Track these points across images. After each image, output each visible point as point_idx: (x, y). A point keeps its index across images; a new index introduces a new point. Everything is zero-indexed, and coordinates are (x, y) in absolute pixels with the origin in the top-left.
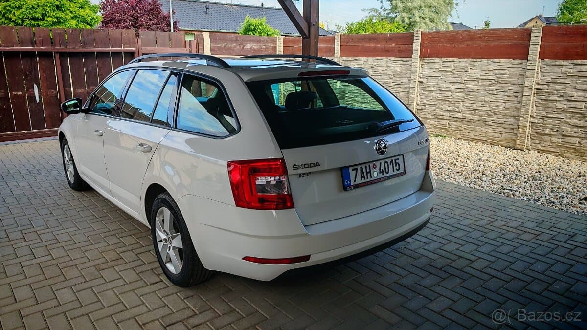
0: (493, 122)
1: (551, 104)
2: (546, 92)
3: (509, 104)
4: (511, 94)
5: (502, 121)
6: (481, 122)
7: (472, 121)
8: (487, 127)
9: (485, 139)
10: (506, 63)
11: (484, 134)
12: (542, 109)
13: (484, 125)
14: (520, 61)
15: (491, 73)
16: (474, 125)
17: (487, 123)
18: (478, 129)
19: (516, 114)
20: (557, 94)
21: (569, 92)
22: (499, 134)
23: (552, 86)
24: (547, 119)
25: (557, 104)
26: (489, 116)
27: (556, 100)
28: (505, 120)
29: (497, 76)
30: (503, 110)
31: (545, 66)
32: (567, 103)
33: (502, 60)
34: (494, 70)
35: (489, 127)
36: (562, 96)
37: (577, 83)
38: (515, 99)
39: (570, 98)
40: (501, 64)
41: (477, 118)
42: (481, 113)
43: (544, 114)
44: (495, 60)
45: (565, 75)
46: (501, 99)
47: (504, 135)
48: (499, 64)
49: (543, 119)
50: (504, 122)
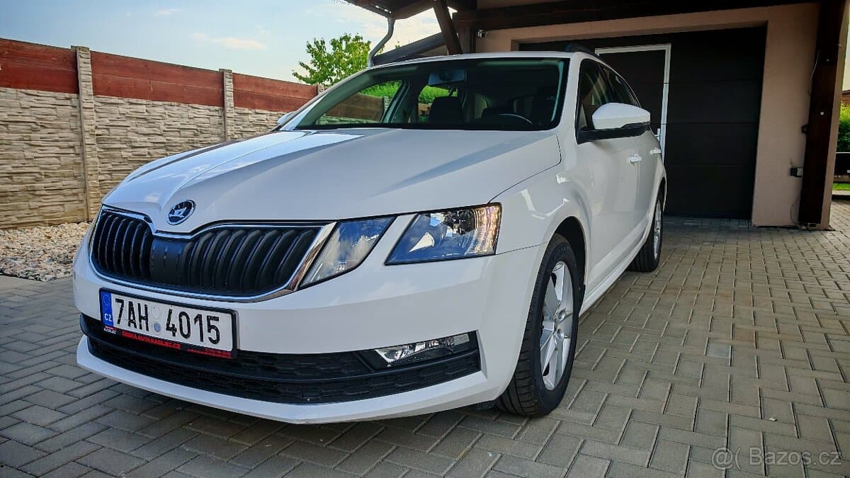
0: (46, 189)
1: (116, 153)
2: (108, 139)
3: (64, 159)
4: (65, 144)
5: (59, 185)
6: (26, 194)
7: (10, 194)
8: (38, 199)
9: (37, 219)
10: (48, 97)
11: (34, 211)
12: (106, 160)
13: (31, 196)
14: (67, 95)
15: (27, 112)
16: (14, 201)
17: (37, 193)
18: (22, 204)
19: (78, 172)
20: (120, 141)
21: (132, 136)
22: (59, 207)
23: (113, 130)
24: (114, 174)
25: (123, 153)
26: (37, 180)
27: (120, 148)
28: (64, 183)
29: (39, 116)
30: (59, 169)
31: (100, 104)
32: (130, 150)
33: (41, 93)
34: (31, 107)
35: (41, 199)
36: (125, 143)
37: (137, 126)
38: (71, 151)
39: (134, 144)
40: (39, 98)
41: (17, 187)
42: (24, 178)
43: (110, 166)
44: (29, 91)
45: (123, 116)
46: (52, 152)
47: (67, 205)
48: (36, 98)
49: (110, 174)
50: (64, 187)
